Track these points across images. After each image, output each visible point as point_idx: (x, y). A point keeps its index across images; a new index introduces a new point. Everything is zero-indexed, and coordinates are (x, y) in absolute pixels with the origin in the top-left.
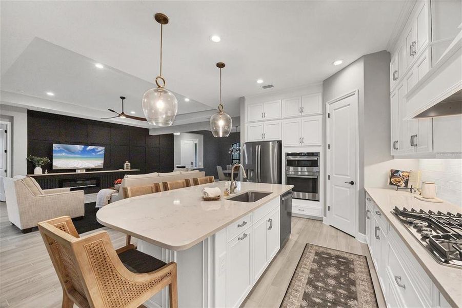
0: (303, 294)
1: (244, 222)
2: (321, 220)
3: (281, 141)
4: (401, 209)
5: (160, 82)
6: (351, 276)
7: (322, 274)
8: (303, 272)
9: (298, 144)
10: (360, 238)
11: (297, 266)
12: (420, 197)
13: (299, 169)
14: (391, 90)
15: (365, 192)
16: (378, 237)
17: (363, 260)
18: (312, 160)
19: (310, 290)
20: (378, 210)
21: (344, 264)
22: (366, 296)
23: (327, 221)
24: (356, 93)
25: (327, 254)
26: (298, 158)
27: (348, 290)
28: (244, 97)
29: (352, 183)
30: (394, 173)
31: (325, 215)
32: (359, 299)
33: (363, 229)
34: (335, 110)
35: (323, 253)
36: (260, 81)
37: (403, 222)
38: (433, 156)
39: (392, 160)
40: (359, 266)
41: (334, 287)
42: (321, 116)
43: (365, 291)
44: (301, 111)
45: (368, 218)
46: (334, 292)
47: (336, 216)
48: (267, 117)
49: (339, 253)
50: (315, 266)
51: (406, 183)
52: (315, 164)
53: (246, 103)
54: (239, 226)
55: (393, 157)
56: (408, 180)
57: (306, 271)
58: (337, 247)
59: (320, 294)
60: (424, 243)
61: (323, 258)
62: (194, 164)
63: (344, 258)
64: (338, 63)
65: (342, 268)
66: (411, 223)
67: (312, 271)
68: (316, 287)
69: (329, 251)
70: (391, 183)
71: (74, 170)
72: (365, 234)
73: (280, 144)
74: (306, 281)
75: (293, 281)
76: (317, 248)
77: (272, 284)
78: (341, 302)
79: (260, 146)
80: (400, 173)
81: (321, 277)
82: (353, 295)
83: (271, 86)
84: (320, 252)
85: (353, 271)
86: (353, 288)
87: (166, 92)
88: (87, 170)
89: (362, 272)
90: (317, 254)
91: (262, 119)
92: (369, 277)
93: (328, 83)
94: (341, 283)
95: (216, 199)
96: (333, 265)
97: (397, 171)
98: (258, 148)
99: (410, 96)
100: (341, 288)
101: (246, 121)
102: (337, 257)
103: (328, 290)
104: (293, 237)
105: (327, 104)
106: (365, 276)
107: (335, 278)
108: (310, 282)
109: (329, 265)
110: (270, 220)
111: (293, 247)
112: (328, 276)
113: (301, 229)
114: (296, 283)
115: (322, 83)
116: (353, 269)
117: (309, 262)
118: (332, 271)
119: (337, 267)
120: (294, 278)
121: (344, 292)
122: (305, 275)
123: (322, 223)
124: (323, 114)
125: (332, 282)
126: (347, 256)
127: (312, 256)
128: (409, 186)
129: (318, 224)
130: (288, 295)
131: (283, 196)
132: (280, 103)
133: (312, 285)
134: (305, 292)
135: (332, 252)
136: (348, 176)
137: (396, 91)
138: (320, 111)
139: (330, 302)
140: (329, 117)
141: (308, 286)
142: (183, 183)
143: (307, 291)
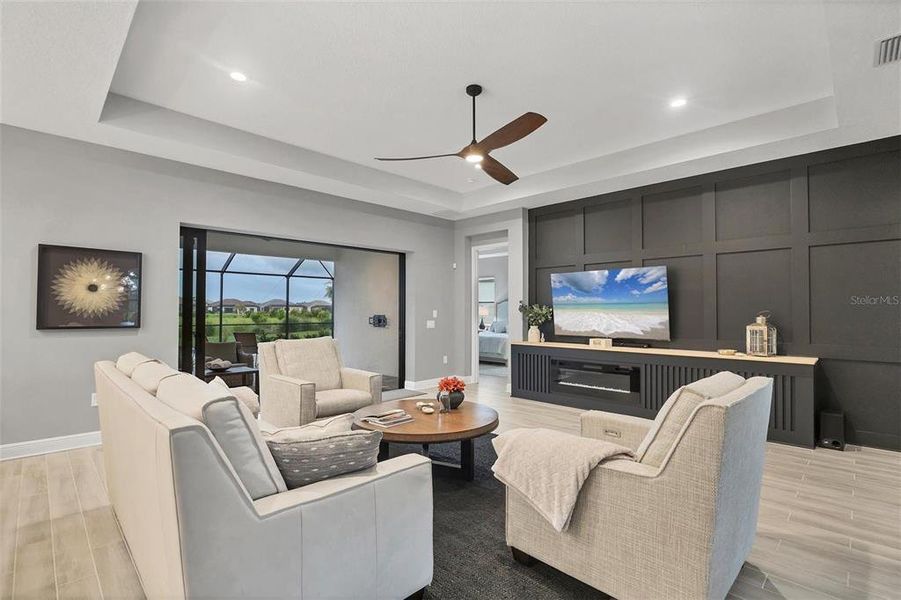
71: (585, 340)
88: (617, 342)
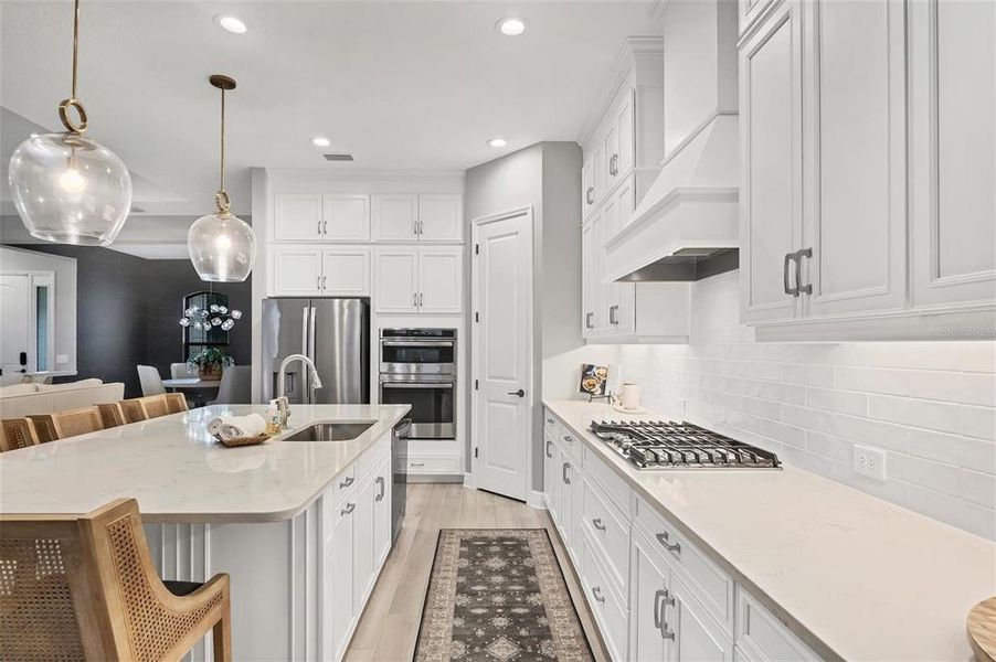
0: (453, 611)
1: (348, 479)
2: (459, 481)
3: (369, 298)
4: (600, 423)
5: (73, 116)
6: (527, 563)
7: (480, 572)
8: (445, 578)
9: (408, 306)
10: (535, 500)
11: (432, 570)
12: (621, 408)
13: (413, 367)
14: (584, 218)
15: (544, 407)
16: (567, 481)
17: (541, 537)
18: (440, 346)
19: (464, 600)
20: (568, 433)
21: (514, 548)
22: (552, 584)
23: (471, 483)
24: (530, 212)
25: (481, 539)
26: (411, 342)
27: (525, 583)
28: (263, 169)
29: (521, 394)
30: (587, 371)
31: (469, 469)
32: (542, 590)
33: (539, 484)
34: (490, 239)
35: (475, 539)
36: (322, 142)
37: (604, 439)
38: (635, 341)
39: (584, 348)
40: (537, 546)
41: (503, 584)
42: (461, 248)
43: (550, 577)
44: (418, 231)
45: (550, 456)
46: (504, 592)
47: (489, 467)
48: (332, 233)
49: (502, 534)
50: (465, 563)
51: (603, 387)
52: (447, 355)
53: (270, 187)
54: (342, 486)
55: (585, 342)
56: (605, 381)
57: (450, 574)
58: (497, 525)
59: (481, 602)
60: (627, 457)
61: (476, 547)
62: (31, 359)
63: (512, 539)
64: (499, 143)
65: (511, 554)
66: (611, 439)
67: (461, 572)
68: (474, 594)
69: (485, 534)
70: (582, 390)
72: (543, 491)
73: (366, 304)
74: (455, 590)
75: (430, 597)
76: (462, 533)
77: (392, 611)
78: (517, 602)
79: (313, 309)
80: (594, 369)
81: (480, 577)
82: (534, 588)
83: (348, 158)
84: (468, 538)
85: (529, 554)
86: (532, 579)
87: (90, 147)
89: (542, 553)
90: (464, 543)
91: (319, 237)
92: (553, 557)
93: (475, 176)
94: (513, 577)
95: (257, 441)
96: (495, 554)
97: (591, 367)
98: (308, 315)
99: (611, 246)
100: (514, 583)
101: (269, 237)
102: (501, 540)
103: (494, 593)
104: (410, 524)
105: (474, 224)
106: (548, 557)
107: (502, 572)
108: (461, 590)
109: (488, 555)
110: (380, 480)
111: (415, 539)
112: (490, 572)
113: (421, 506)
114: (436, 598)
115: (463, 174)
116: (529, 552)
117: (453, 558)
118: (496, 563)
119: (503, 555)
120: (431, 592)
121: (519, 588)
122: (449, 582)
123: (462, 488)
124: (465, 244)
125: (499, 579)
126: (516, 535)
127: (456, 548)
128: (607, 393)
129: (454, 490)
130: (426, 619)
131: (397, 427)
132: (367, 201)
133: (467, 593)
134: (456, 606)
135: (491, 535)
136: (513, 379)
137: (591, 223)
138: (459, 238)
139: (501, 608)
140: (477, 252)
141: (459, 596)
142: (92, 415)
143: (459, 604)
